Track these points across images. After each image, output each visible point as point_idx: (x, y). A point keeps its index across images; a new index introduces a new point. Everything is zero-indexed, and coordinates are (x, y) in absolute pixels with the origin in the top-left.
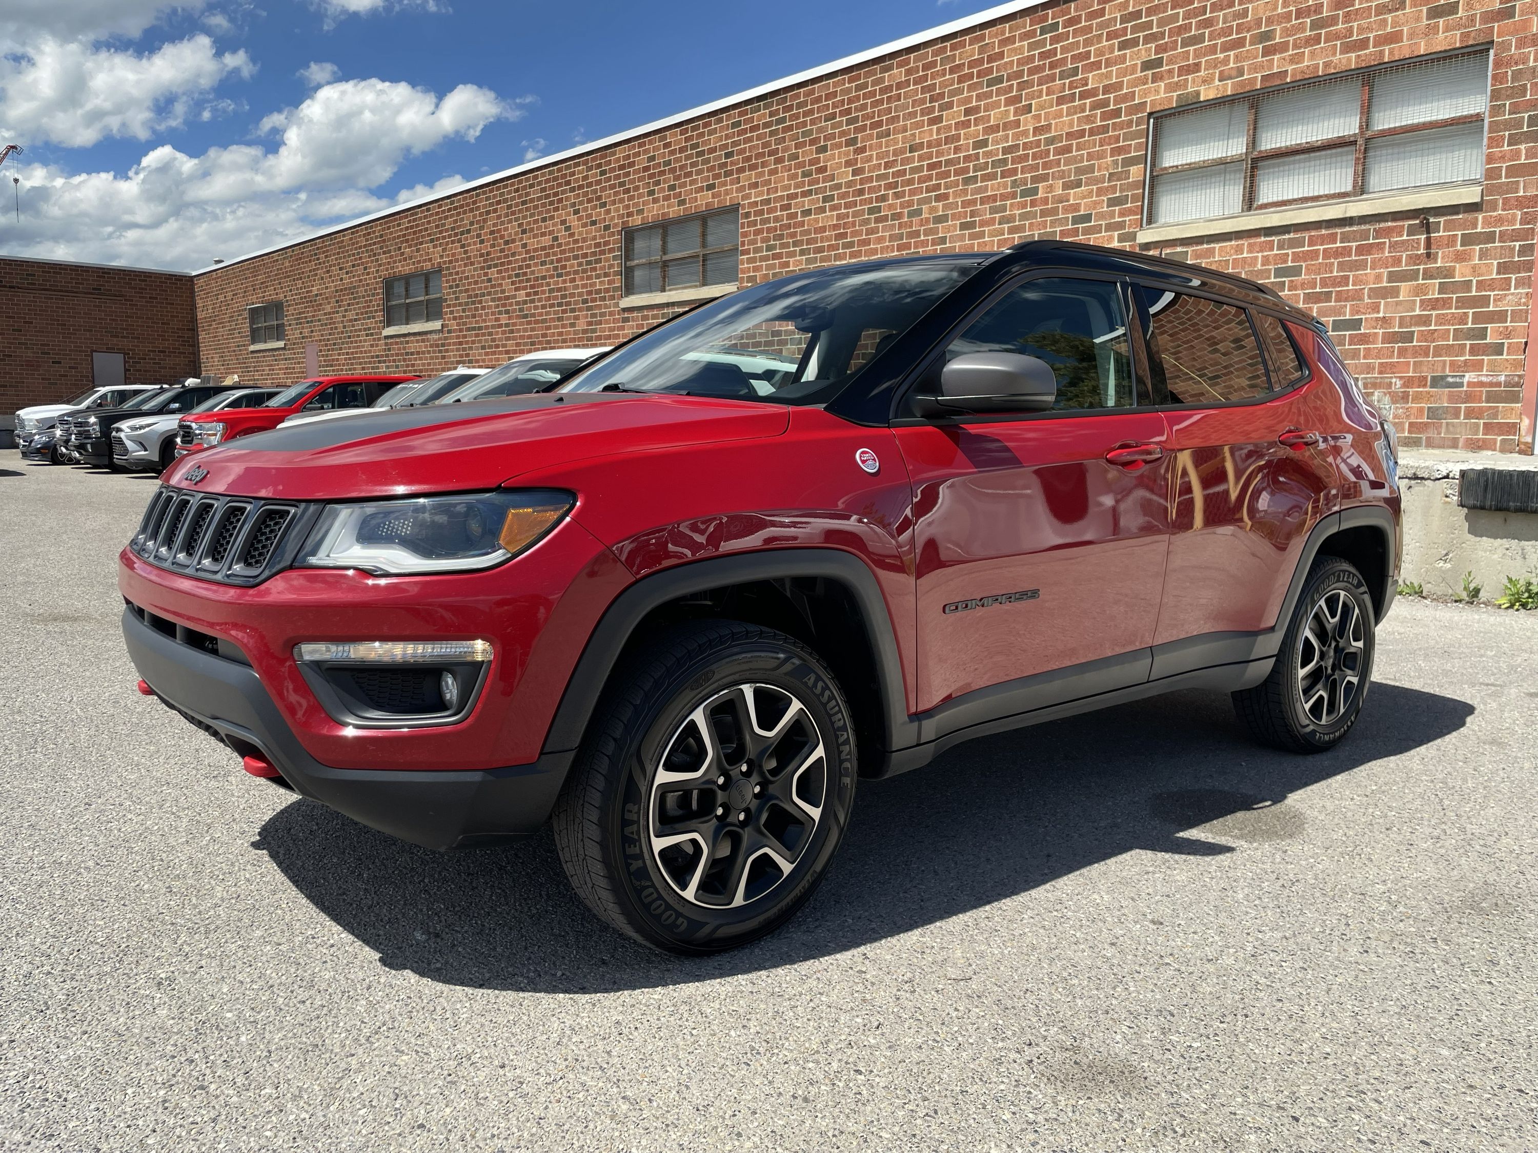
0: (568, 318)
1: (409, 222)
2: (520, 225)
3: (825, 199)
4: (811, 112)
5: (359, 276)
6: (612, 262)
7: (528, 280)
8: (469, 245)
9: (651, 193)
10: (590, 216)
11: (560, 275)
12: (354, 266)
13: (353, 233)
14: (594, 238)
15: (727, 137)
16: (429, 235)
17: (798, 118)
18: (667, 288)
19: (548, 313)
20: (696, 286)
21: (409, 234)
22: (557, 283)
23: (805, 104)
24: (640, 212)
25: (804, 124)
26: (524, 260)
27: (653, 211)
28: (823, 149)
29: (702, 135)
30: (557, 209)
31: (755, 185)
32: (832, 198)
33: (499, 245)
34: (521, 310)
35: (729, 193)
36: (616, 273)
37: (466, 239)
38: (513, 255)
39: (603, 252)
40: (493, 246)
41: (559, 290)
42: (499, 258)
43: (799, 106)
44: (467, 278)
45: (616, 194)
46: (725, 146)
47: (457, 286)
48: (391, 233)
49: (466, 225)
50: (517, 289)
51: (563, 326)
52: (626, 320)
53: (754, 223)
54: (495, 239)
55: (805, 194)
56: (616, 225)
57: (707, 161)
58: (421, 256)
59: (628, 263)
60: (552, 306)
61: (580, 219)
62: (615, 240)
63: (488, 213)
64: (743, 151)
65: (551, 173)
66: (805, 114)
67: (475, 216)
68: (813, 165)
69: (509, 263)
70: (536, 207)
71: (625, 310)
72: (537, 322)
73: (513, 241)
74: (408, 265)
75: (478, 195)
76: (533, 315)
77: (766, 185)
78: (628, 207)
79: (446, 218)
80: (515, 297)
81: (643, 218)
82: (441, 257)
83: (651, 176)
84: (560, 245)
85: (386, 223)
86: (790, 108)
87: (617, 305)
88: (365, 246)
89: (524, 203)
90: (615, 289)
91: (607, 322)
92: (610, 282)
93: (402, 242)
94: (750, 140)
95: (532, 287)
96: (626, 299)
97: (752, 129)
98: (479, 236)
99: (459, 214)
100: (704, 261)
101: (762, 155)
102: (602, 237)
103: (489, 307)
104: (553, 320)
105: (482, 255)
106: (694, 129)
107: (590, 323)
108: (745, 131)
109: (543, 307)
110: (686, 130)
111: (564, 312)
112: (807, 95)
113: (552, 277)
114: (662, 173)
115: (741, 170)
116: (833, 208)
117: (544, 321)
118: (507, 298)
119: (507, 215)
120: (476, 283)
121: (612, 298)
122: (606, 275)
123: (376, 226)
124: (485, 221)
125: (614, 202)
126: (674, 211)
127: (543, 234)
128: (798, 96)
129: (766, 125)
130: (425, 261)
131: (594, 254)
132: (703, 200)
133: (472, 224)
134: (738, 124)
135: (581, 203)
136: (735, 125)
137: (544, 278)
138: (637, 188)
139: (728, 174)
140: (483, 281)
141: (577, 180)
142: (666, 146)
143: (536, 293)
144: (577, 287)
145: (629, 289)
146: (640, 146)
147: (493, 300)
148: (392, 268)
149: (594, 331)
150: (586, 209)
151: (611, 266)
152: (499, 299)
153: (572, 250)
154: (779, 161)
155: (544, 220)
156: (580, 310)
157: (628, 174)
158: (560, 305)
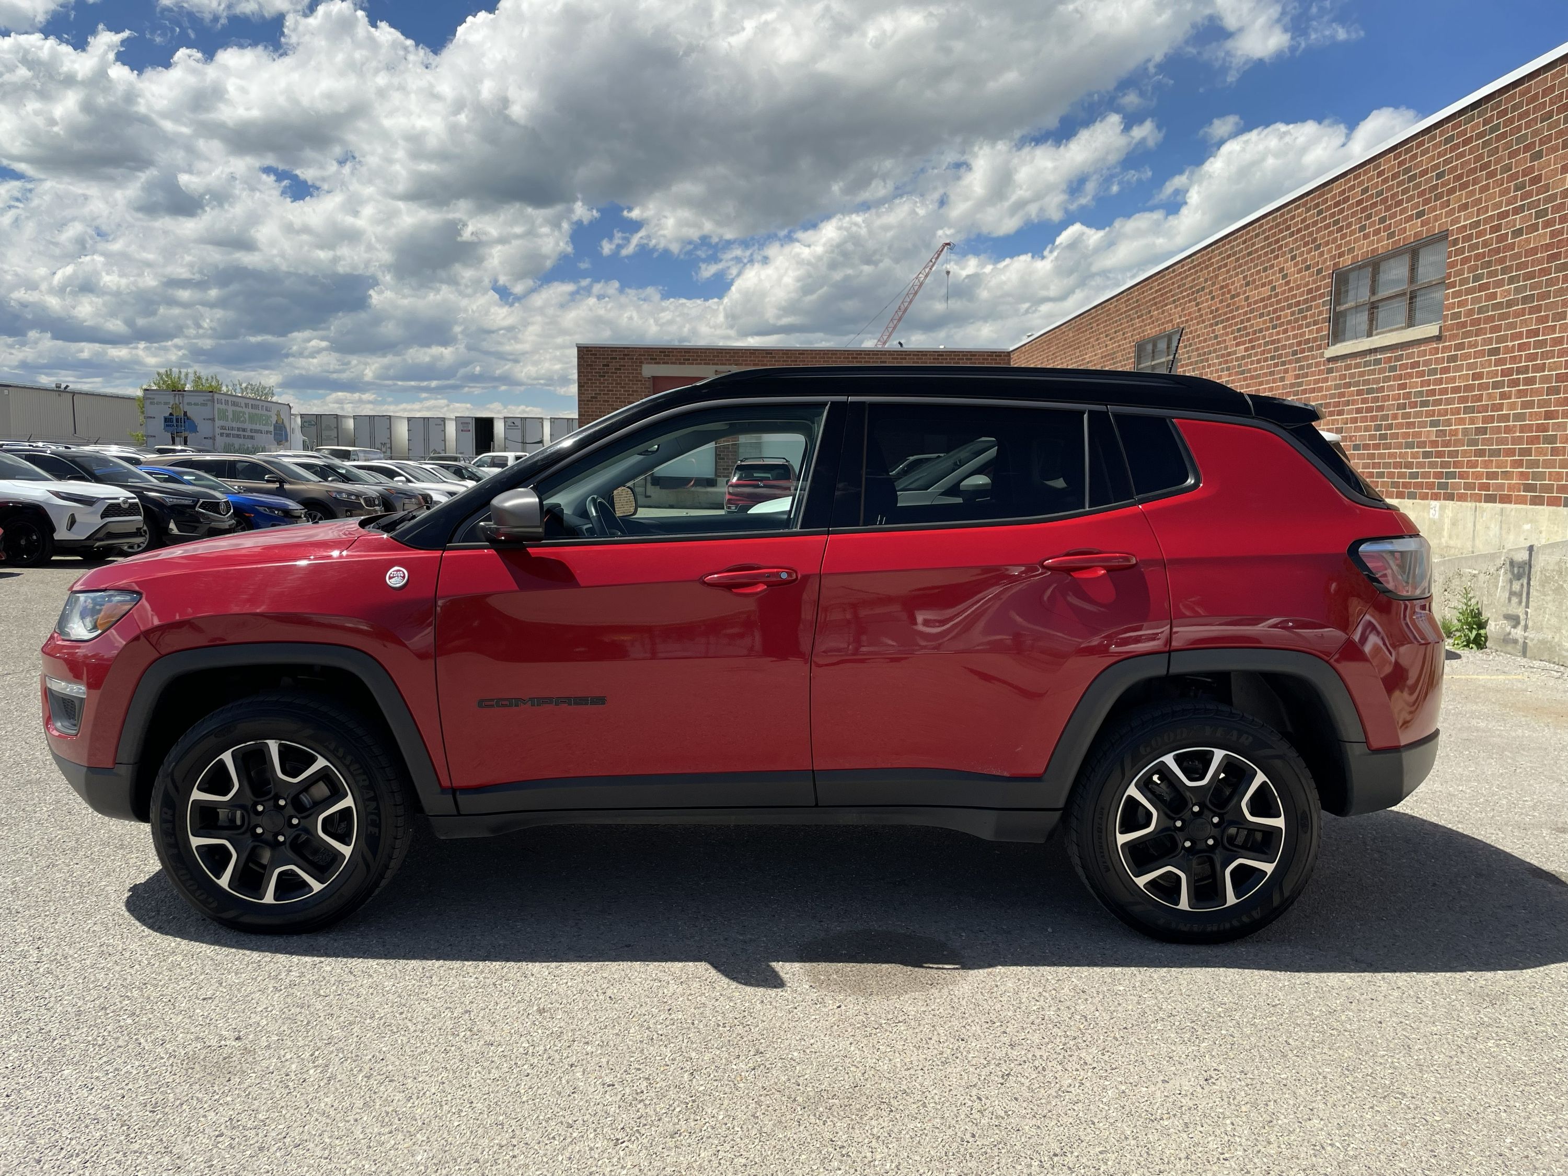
0: (1279, 372)
1: (1159, 285)
2: (1245, 278)
3: (1539, 215)
4: (1527, 113)
5: (1118, 341)
6: (1322, 308)
7: (1248, 334)
8: (1202, 302)
9: (1363, 228)
10: (1305, 260)
11: (1274, 327)
12: (1116, 332)
13: (1117, 301)
14: (1307, 284)
15: (1440, 155)
16: (1173, 296)
17: (1512, 123)
18: (1374, 332)
19: (1262, 368)
20: (1402, 328)
21: (1157, 297)
22: (1271, 335)
23: (1520, 105)
24: (1351, 250)
25: (1519, 128)
26: (1246, 313)
27: (1363, 248)
28: (1538, 156)
29: (1414, 157)
30: (1277, 257)
31: (1465, 207)
32: (1544, 213)
33: (1226, 300)
34: (1240, 366)
35: (1440, 219)
36: (1324, 320)
37: (1201, 297)
38: (1237, 309)
39: (1314, 299)
40: (1221, 301)
41: (1273, 342)
42: (1225, 314)
43: (1514, 108)
44: (1198, 336)
45: (1330, 234)
46: (1437, 166)
47: (1190, 345)
48: (1145, 297)
49: (1201, 283)
50: (1238, 345)
51: (1274, 381)
52: (1330, 371)
53: (1461, 251)
54: (1223, 294)
55: (1516, 211)
56: (1328, 268)
57: (1418, 185)
58: (1165, 317)
59: (1338, 309)
60: (1266, 360)
61: (1296, 265)
62: (1326, 284)
63: (1220, 268)
64: (1454, 169)
65: (1274, 219)
66: (1521, 117)
67: (1209, 273)
68: (1527, 176)
69: (1234, 317)
70: (1259, 257)
71: (1330, 360)
72: (1252, 378)
73: (1238, 295)
74: (1155, 327)
75: (1213, 251)
76: (1249, 371)
77: (1476, 206)
78: (1339, 247)
79: (1187, 277)
80: (1235, 352)
81: (1353, 257)
82: (1180, 317)
83: (1363, 210)
84: (1277, 295)
85: (1142, 288)
86: (1505, 112)
87: (1322, 355)
88: (1125, 312)
89: (1250, 254)
90: (1322, 338)
91: (1313, 374)
92: (1318, 330)
93: (1152, 306)
94: (1462, 155)
95: (1251, 341)
96: (1332, 348)
97: (1465, 143)
98: (1211, 292)
99: (1196, 272)
100: (1411, 298)
101: (1474, 171)
102: (1314, 282)
103: (1214, 365)
104: (1265, 375)
105: (1212, 312)
106: (1407, 151)
107: (1297, 377)
108: (1457, 146)
109: (1259, 361)
110: (1400, 154)
111: (1276, 365)
112: (1522, 94)
113: (1268, 329)
114: (1374, 205)
115: (1451, 191)
116: (1547, 224)
117: (1258, 376)
118: (1229, 354)
119: (1235, 269)
120: (1205, 341)
121: (1319, 347)
122: (1315, 323)
123: (1134, 292)
124: (1217, 276)
125: (1327, 243)
126: (1383, 244)
127: (1263, 285)
128: (1513, 97)
129: (1480, 136)
130: (1168, 322)
131: (1306, 301)
132: (1413, 230)
133: (1206, 281)
134: (1451, 139)
135: (1298, 248)
136: (1447, 141)
137: (1261, 331)
138: (1349, 225)
139: (1438, 197)
140: (1210, 339)
141: (1296, 224)
142: (1380, 174)
143: (1253, 348)
144: (1288, 338)
145: (1337, 336)
146: (1355, 178)
147: (1217, 357)
148: (1143, 332)
149: (1300, 384)
150: (1302, 254)
151: (1320, 313)
152: (1223, 356)
153: (1287, 299)
154: (1491, 175)
155: (1265, 270)
156: (1290, 362)
157: (1342, 211)
158: (1273, 358)
